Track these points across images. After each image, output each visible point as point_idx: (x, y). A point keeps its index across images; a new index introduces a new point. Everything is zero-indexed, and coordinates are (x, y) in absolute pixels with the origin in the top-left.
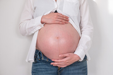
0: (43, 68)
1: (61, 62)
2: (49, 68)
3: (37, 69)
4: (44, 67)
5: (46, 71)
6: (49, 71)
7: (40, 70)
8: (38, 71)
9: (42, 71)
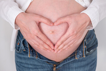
0: (31, 65)
1: (67, 39)
2: (39, 64)
3: (22, 63)
4: (31, 63)
5: (35, 68)
6: (40, 68)
7: (26, 66)
8: (23, 66)
9: (29, 68)
